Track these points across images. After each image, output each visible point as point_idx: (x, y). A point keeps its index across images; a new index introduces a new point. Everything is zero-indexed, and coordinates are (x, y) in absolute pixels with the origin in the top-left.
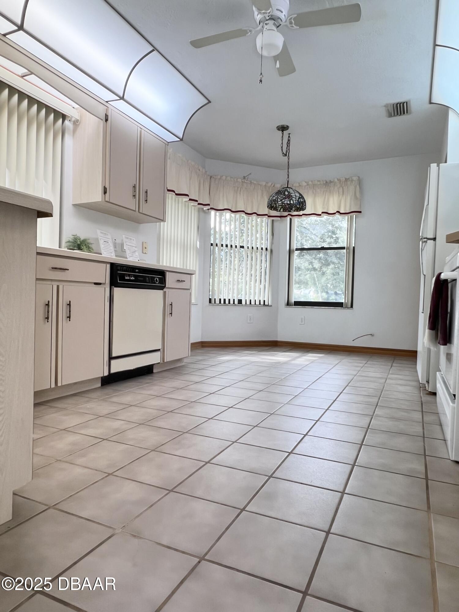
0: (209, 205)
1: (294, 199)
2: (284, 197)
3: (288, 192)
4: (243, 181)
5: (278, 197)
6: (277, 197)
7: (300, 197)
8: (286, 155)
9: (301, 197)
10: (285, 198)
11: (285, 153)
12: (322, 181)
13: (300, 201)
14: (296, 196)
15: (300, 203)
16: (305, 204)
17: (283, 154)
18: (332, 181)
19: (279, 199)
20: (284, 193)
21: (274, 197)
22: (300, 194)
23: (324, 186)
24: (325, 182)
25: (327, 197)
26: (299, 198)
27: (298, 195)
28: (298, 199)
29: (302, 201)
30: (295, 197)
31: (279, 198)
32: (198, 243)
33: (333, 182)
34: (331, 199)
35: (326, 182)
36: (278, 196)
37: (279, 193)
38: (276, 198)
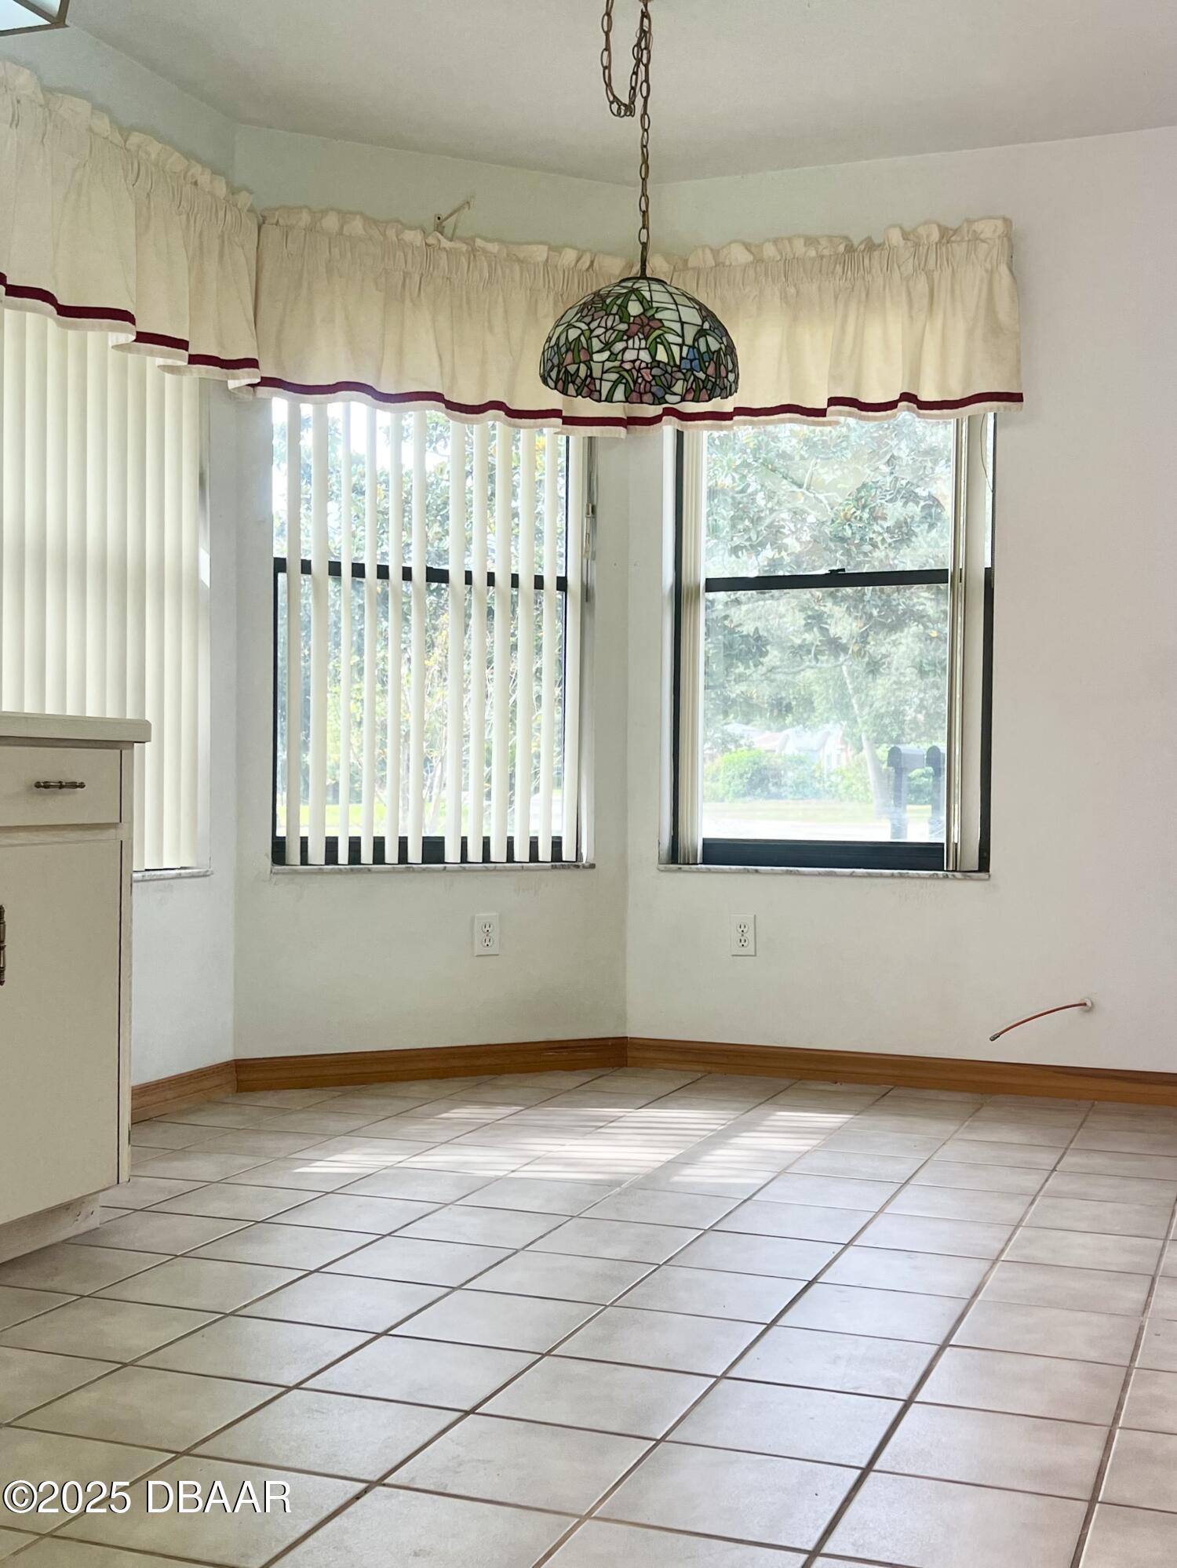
0: (252, 363)
1: (671, 338)
2: (623, 327)
3: (641, 300)
4: (431, 241)
5: (594, 325)
6: (584, 327)
7: (706, 326)
8: (629, 109)
9: (712, 324)
10: (625, 332)
11: (626, 101)
12: (824, 242)
13: (703, 349)
14: (682, 323)
15: (702, 358)
16: (730, 367)
17: (615, 106)
18: (877, 241)
19: (598, 337)
20: (623, 307)
21: (570, 326)
22: (706, 314)
23: (839, 269)
24: (841, 248)
25: (852, 319)
26: (701, 333)
27: (691, 316)
28: (695, 340)
29: (714, 345)
30: (677, 327)
31: (597, 332)
32: (205, 558)
33: (881, 246)
34: (874, 333)
35: (850, 249)
36: (593, 320)
37: (596, 305)
38: (583, 333)
